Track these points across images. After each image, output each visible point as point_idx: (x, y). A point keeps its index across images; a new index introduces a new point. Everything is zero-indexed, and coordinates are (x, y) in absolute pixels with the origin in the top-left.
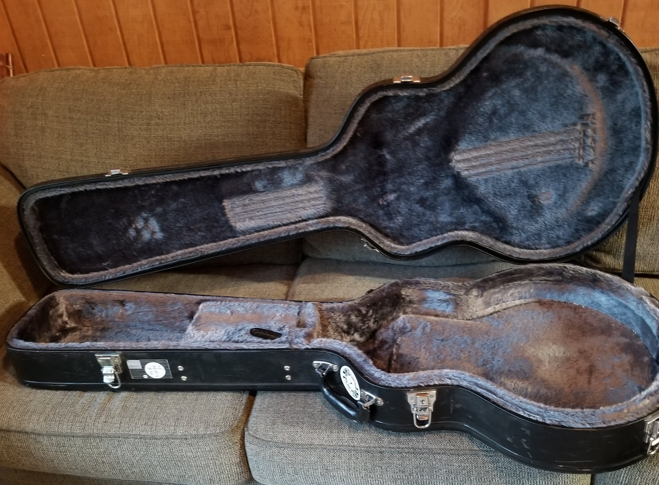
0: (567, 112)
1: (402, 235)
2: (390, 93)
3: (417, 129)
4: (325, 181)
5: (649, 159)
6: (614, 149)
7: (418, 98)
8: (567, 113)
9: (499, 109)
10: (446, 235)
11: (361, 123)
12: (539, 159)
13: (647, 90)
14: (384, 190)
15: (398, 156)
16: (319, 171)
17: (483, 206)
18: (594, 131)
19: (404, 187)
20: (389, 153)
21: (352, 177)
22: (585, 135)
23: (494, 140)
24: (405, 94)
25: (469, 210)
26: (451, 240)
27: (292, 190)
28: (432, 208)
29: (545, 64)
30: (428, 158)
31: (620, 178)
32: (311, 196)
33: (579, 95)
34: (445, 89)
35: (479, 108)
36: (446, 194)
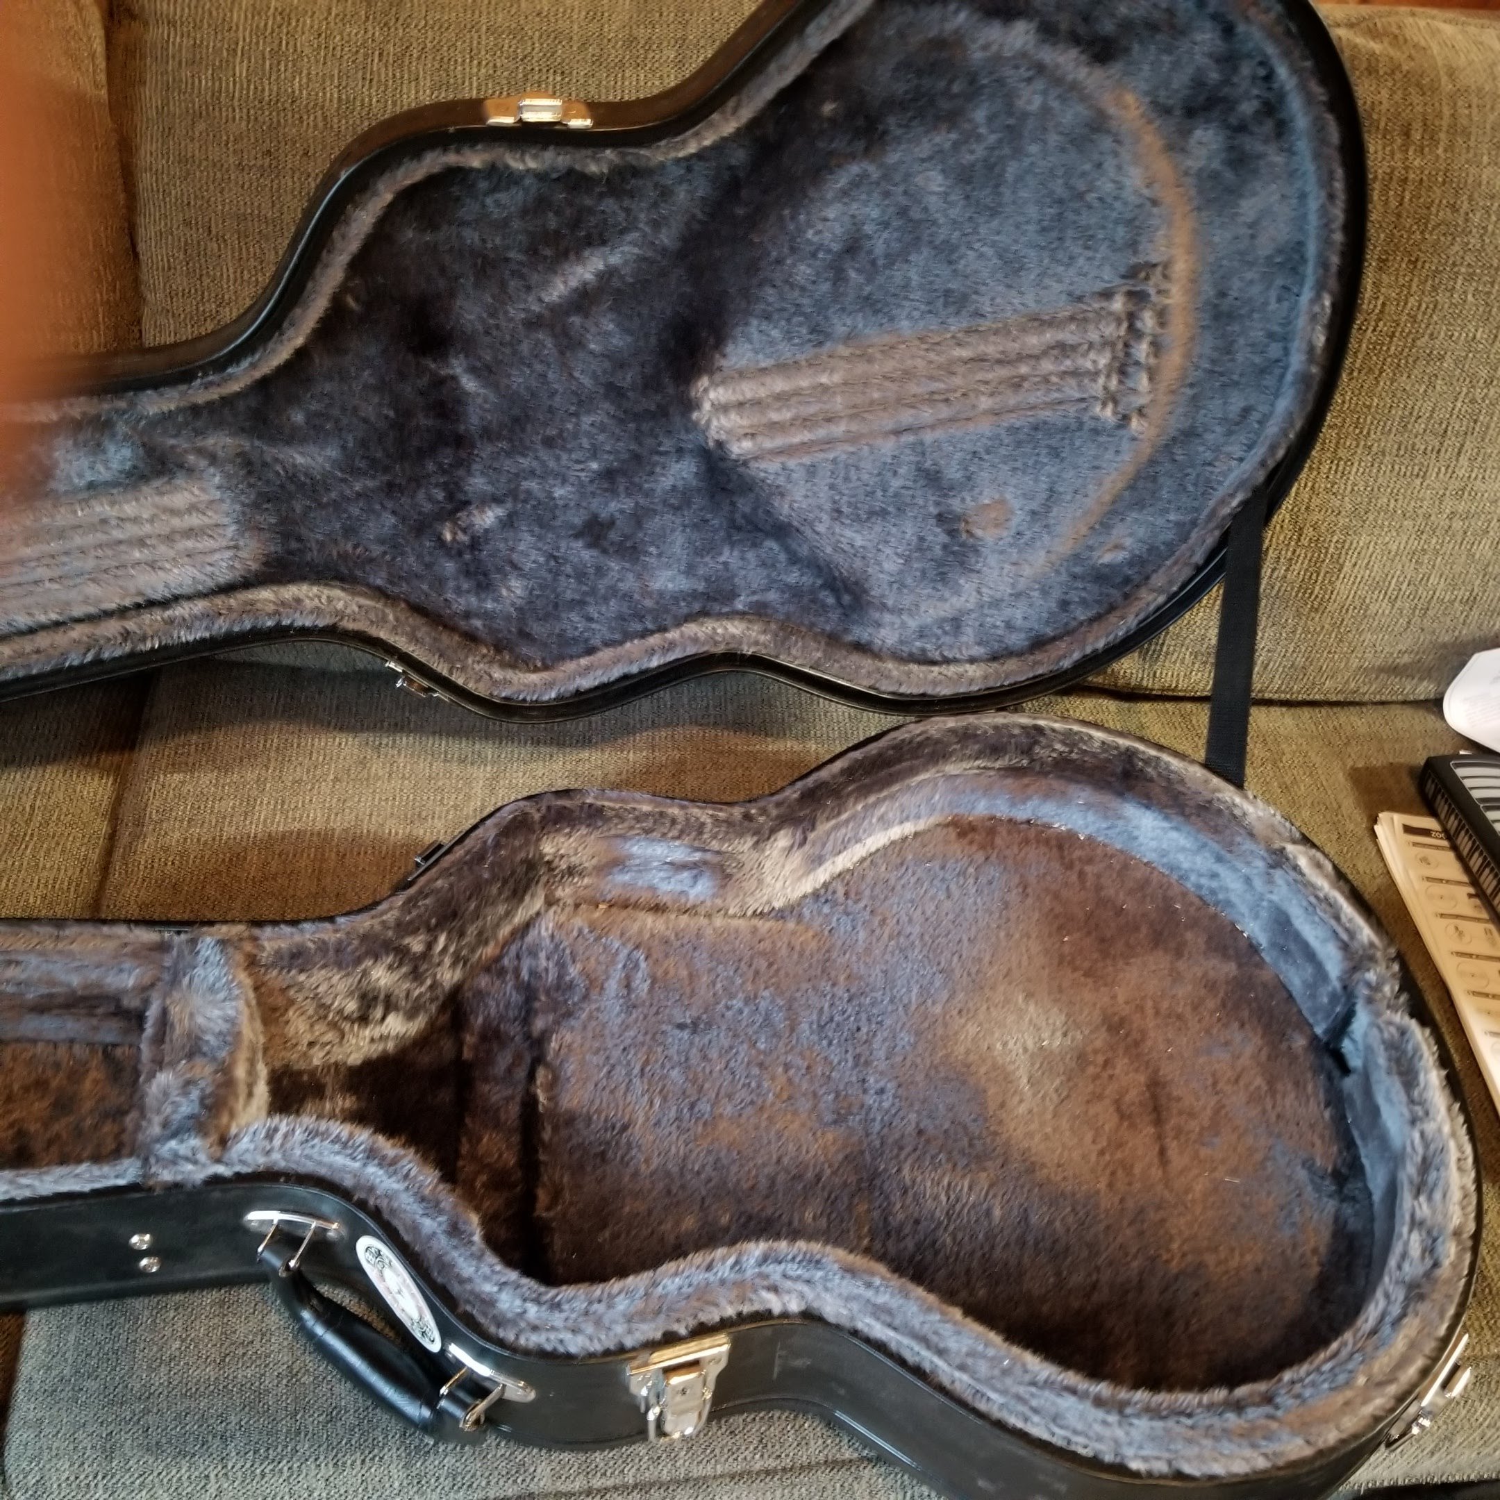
0: (1089, 253)
1: (525, 635)
2: (475, 159)
3: (576, 290)
4: (229, 468)
5: (1309, 408)
6: (1205, 370)
7: (575, 181)
8: (1089, 259)
9: (869, 237)
10: (673, 635)
11: (358, 265)
12: (985, 403)
13: (1341, 197)
14: (461, 497)
15: (506, 381)
16: (198, 433)
17: (794, 546)
18: (1162, 316)
19: (532, 485)
20: (472, 370)
21: (333, 452)
22: (1131, 328)
23: (848, 339)
24: (532, 164)
25: (750, 555)
26: (691, 650)
27: (93, 502)
28: (631, 551)
29: (1039, 84)
30: (613, 391)
31: (1208, 456)
32: (176, 522)
33: (1133, 199)
34: (681, 154)
35: (800, 231)
36: (677, 509)
